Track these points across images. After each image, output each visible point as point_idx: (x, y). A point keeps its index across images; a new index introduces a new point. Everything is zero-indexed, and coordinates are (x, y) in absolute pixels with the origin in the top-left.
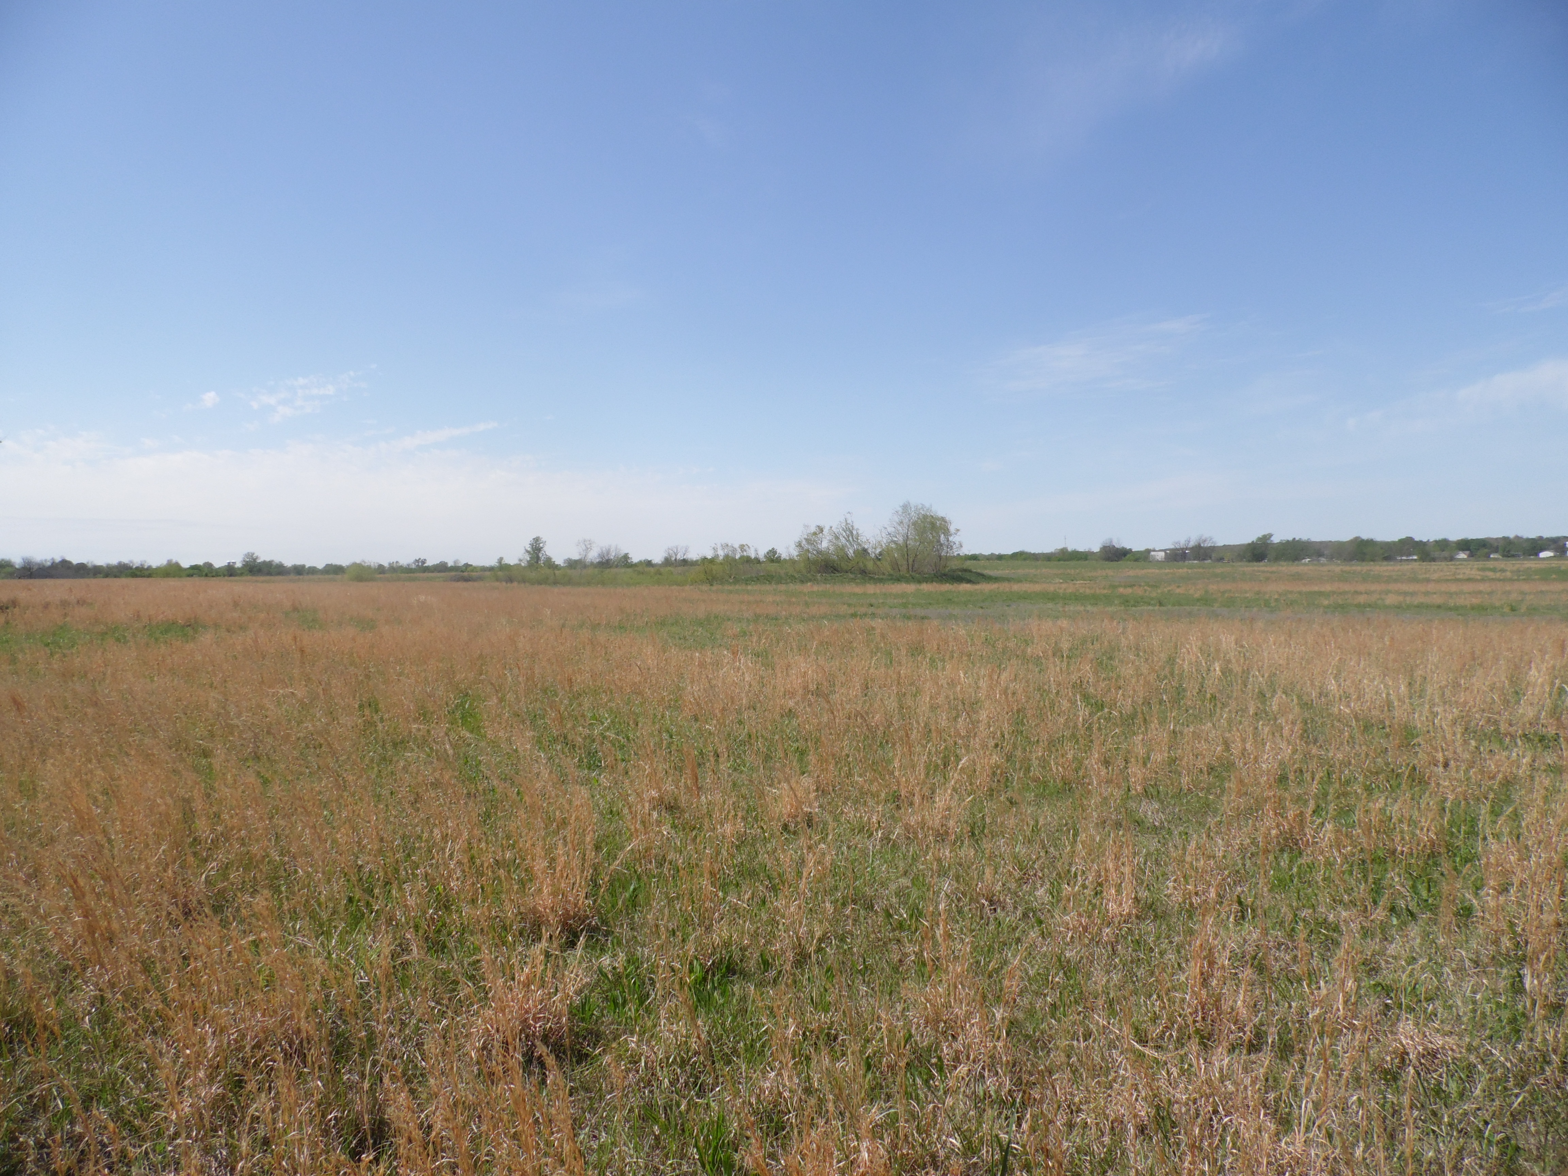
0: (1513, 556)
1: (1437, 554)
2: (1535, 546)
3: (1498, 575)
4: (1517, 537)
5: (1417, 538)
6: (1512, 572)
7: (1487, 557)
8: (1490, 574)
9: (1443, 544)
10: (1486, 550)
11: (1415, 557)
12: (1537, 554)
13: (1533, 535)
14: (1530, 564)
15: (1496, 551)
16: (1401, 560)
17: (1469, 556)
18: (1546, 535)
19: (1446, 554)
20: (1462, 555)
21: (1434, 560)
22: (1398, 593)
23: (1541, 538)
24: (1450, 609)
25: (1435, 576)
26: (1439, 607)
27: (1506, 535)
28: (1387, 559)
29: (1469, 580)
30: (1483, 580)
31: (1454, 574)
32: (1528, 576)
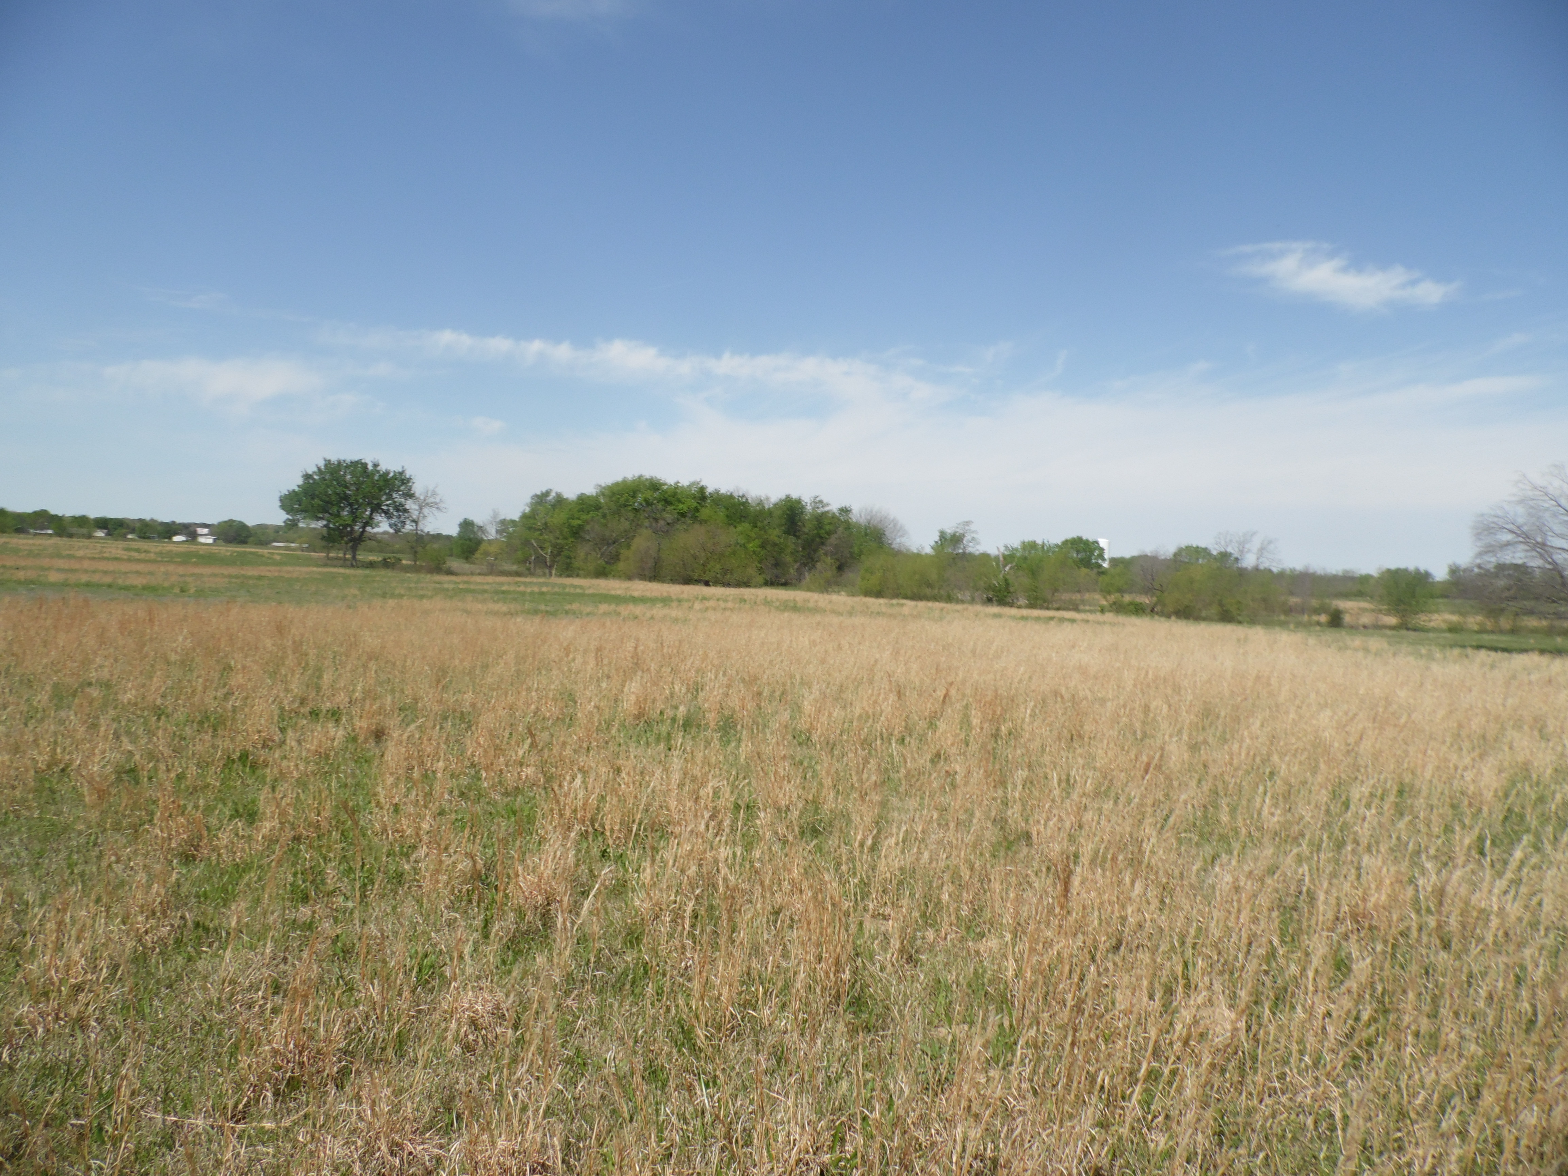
0: (149, 538)
1: (74, 530)
2: (169, 530)
3: (142, 556)
4: (152, 520)
5: (53, 512)
6: (155, 553)
7: (124, 537)
8: (136, 555)
9: (82, 521)
10: (124, 531)
11: (50, 532)
12: (170, 538)
13: (167, 519)
14: (166, 547)
15: (133, 531)
16: (36, 534)
17: (107, 534)
18: (179, 520)
19: (84, 531)
20: (100, 534)
21: (71, 536)
22: (59, 570)
23: (174, 522)
24: (121, 588)
25: (81, 553)
26: (110, 586)
27: (143, 517)
28: (20, 531)
29: (116, 559)
30: (130, 560)
31: (101, 552)
32: (170, 558)
